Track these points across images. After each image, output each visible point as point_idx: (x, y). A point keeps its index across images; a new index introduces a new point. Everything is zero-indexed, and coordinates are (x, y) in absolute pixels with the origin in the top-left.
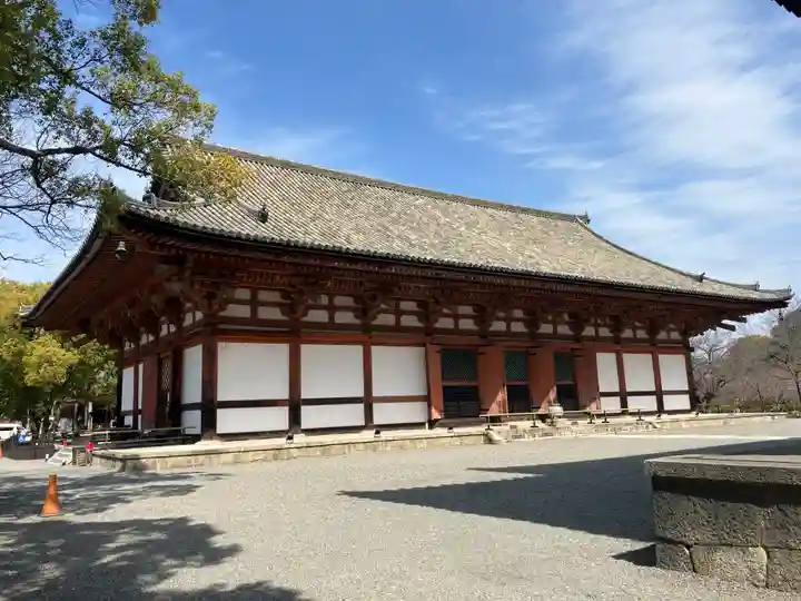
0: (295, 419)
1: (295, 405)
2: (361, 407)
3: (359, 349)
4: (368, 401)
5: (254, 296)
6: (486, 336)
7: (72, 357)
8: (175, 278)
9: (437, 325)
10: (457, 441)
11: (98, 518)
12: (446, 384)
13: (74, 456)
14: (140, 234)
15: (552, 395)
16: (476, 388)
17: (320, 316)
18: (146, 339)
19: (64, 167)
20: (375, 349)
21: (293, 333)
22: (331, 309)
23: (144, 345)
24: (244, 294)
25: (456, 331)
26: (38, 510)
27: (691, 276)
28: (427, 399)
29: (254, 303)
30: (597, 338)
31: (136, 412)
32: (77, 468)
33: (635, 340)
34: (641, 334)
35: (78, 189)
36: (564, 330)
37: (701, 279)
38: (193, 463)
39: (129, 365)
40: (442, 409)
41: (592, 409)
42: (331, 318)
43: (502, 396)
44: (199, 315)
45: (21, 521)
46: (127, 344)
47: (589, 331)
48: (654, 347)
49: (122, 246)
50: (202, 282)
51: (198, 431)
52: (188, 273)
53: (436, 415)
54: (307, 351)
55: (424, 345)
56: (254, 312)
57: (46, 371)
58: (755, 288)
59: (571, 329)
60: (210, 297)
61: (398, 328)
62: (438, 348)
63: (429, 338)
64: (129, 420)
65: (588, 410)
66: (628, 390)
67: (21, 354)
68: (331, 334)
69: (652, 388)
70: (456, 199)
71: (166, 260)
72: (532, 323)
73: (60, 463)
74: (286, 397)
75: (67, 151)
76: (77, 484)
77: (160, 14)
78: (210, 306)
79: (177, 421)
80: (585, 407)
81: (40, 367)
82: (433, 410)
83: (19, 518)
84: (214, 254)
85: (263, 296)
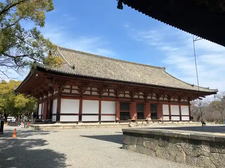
0: (80, 119)
1: (80, 115)
2: (98, 116)
3: (98, 102)
4: (100, 115)
5: (71, 87)
6: (132, 99)
7: (27, 100)
8: (51, 83)
9: (119, 96)
10: (121, 126)
11: (24, 138)
12: (121, 111)
13: (24, 126)
14: (42, 72)
15: (150, 115)
16: (129, 112)
17: (88, 93)
18: (45, 97)
19: (22, 59)
20: (102, 102)
21: (81, 97)
22: (91, 91)
23: (44, 98)
24: (69, 87)
25: (124, 98)
26: (12, 136)
27: (190, 85)
28: (115, 115)
29: (71, 89)
30: (163, 101)
31: (42, 115)
32: (25, 128)
33: (174, 101)
34: (176, 100)
35: (25, 64)
36: (154, 98)
37: (193, 86)
38: (52, 128)
39: (40, 103)
40: (120, 118)
41: (161, 119)
42: (91, 93)
43: (135, 115)
44: (57, 92)
45: (8, 138)
46: (41, 98)
47: (161, 99)
48: (180, 103)
49: (37, 75)
50: (58, 84)
51: (55, 121)
52: (54, 82)
53: (117, 119)
54: (84, 102)
55: (115, 101)
56: (71, 91)
57: (20, 104)
58: (208, 89)
59: (156, 98)
60: (60, 87)
61: (109, 96)
62: (119, 102)
63: (117, 99)
64: (40, 117)
65: (160, 119)
66: (172, 114)
67: (14, 99)
68: (90, 97)
69: (179, 114)
70: (128, 62)
71: (48, 78)
72: (145, 96)
73: (21, 127)
74: (78, 113)
75: (22, 56)
76: (23, 132)
77: (45, 25)
78: (60, 90)
79: (51, 118)
80: (159, 119)
81: (19, 103)
82: (117, 118)
83: (7, 138)
84: (60, 77)
85: (73, 87)
